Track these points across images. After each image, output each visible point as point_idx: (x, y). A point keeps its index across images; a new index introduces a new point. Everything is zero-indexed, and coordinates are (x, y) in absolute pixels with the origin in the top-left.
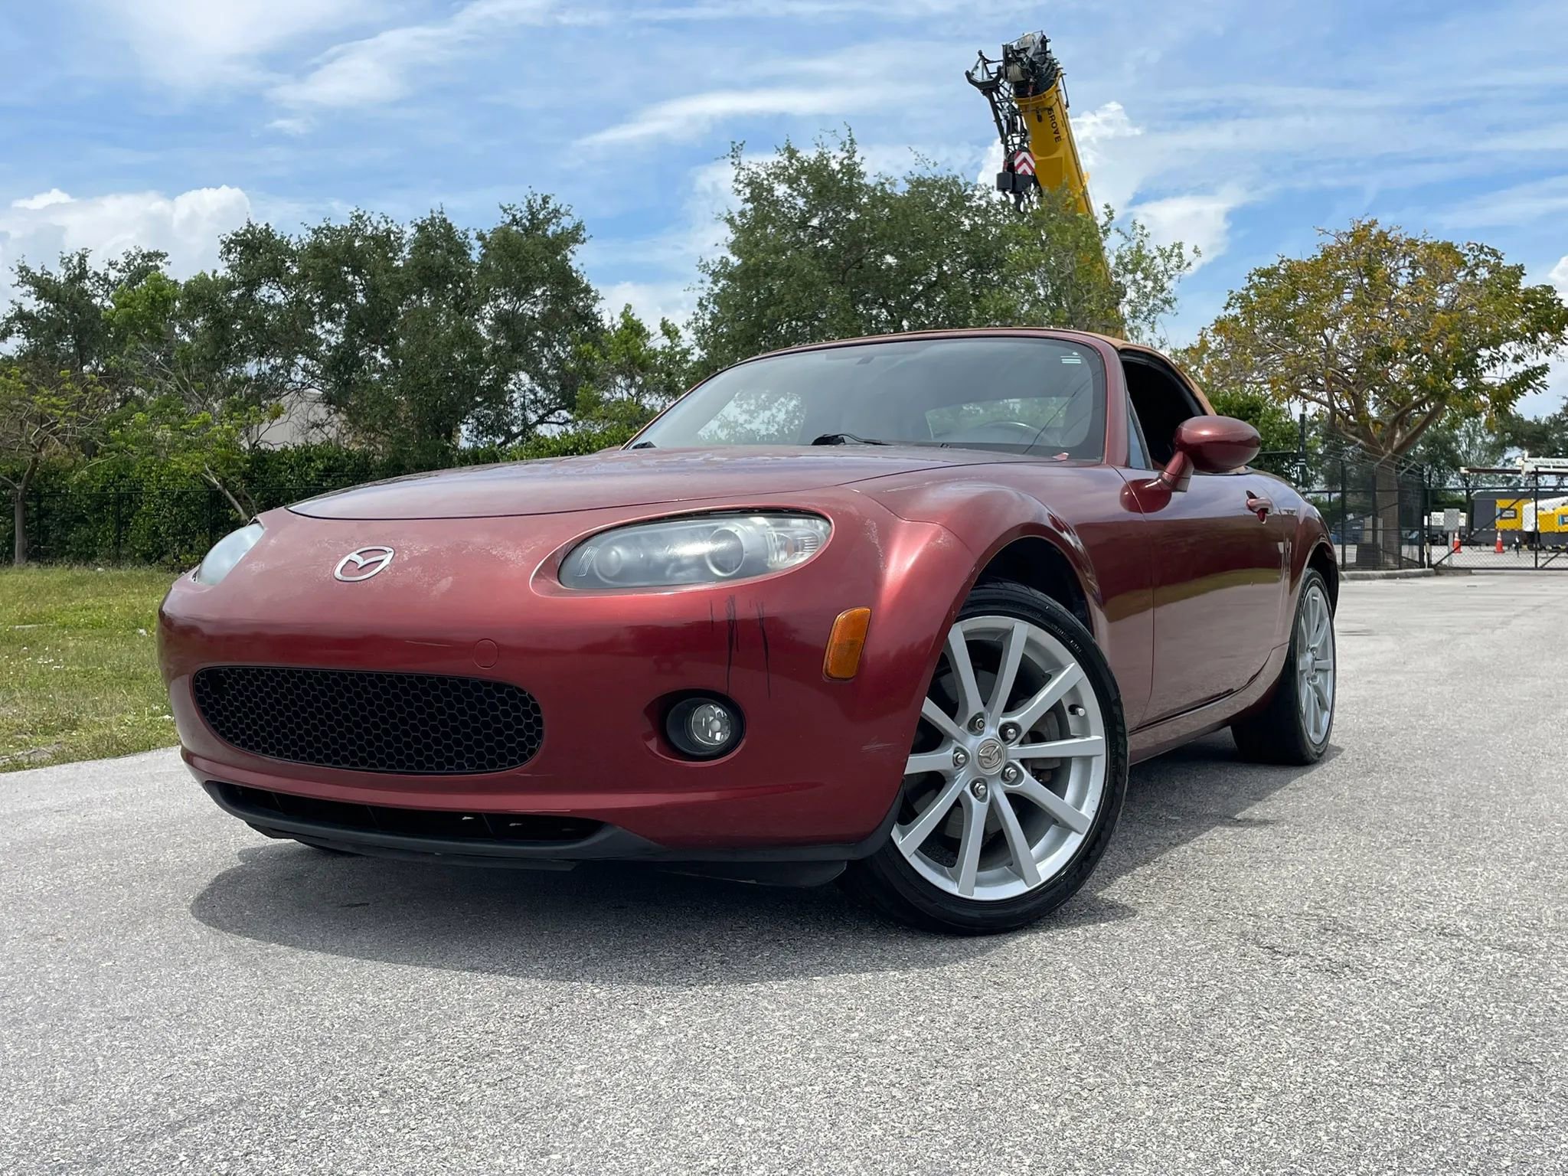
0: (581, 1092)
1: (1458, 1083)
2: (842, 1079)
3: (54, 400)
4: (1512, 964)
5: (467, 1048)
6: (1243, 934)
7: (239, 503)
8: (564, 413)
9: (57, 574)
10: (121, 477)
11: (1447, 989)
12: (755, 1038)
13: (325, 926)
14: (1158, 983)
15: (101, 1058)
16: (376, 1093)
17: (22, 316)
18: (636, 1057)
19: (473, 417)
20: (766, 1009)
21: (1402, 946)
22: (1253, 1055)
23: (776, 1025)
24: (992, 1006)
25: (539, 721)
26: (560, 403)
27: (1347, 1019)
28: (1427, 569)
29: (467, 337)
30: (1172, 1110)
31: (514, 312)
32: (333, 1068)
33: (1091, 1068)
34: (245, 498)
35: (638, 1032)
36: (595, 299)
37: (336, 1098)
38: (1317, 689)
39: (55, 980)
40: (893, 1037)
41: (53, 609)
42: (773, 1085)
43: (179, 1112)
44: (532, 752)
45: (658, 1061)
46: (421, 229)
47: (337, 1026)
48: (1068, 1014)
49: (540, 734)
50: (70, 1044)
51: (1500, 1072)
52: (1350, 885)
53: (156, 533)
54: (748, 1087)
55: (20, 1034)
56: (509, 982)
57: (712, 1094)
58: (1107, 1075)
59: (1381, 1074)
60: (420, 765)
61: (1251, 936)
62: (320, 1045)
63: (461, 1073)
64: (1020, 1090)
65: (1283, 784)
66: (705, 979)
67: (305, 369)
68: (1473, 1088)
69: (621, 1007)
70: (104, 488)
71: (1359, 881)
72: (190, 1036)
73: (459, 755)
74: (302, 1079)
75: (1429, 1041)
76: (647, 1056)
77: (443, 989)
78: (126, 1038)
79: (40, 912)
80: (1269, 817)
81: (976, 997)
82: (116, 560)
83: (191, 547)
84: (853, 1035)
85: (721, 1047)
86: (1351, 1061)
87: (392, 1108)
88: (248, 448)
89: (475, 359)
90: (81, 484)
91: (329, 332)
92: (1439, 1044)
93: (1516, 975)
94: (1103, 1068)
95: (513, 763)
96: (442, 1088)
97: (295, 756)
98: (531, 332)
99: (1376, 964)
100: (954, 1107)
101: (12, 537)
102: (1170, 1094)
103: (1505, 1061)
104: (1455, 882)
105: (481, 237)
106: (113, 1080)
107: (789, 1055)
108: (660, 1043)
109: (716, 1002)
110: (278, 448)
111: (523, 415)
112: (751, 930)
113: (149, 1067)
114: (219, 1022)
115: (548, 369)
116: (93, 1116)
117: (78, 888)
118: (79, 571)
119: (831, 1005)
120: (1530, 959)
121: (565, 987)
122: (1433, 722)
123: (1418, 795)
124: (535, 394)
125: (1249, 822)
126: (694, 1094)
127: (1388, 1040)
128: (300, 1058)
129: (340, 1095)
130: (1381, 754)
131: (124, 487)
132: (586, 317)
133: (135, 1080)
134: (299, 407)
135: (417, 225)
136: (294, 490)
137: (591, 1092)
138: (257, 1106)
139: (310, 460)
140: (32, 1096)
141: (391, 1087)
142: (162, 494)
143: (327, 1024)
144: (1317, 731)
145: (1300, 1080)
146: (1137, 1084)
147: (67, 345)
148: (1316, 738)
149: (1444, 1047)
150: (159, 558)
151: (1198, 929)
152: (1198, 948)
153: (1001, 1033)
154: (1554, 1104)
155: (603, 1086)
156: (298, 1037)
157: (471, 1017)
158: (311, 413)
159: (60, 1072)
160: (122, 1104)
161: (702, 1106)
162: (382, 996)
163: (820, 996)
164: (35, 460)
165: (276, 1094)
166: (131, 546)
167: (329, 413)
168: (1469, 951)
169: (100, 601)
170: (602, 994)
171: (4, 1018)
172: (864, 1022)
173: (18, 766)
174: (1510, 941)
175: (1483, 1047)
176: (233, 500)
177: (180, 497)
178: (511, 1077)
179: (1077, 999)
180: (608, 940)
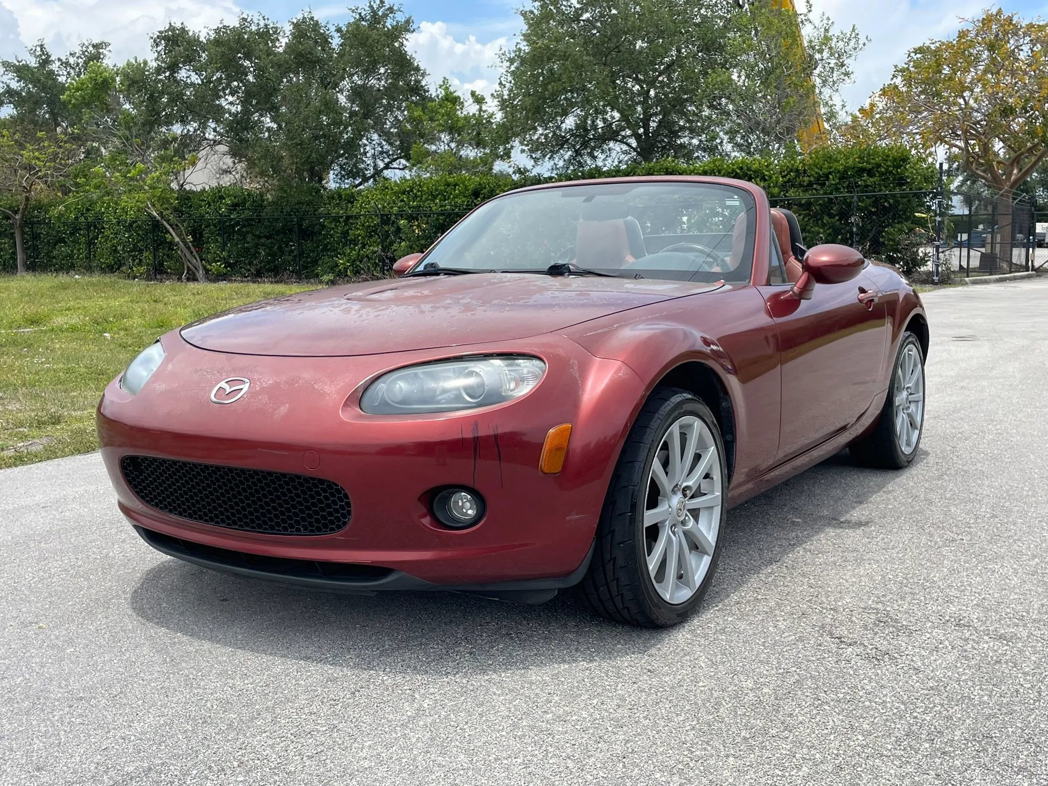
0: (366, 764)
1: (939, 754)
2: (536, 752)
3: (36, 154)
4: (1000, 652)
5: (297, 726)
6: (823, 627)
7: (173, 229)
8: (403, 161)
9: (46, 281)
10: (88, 210)
11: (950, 673)
12: (484, 718)
13: (214, 618)
14: (757, 670)
15: (63, 733)
16: (236, 764)
17: (10, 92)
18: (405, 735)
19: (338, 165)
20: (495, 694)
21: (928, 636)
22: (808, 731)
23: (499, 707)
24: (643, 691)
25: (348, 504)
26: (400, 154)
27: (877, 700)
28: (1030, 272)
29: (331, 106)
30: (746, 777)
31: (364, 86)
32: (211, 743)
33: (700, 743)
34: (177, 225)
35: (409, 713)
36: (423, 75)
37: (210, 767)
38: (909, 415)
39: (36, 663)
40: (574, 718)
41: (46, 310)
42: (491, 758)
43: (111, 778)
44: (345, 523)
45: (419, 737)
46: (296, 26)
47: (215, 707)
48: (692, 698)
49: (349, 512)
50: (44, 720)
51: (970, 744)
52: (905, 581)
53: (116, 251)
54: (474, 759)
55: (12, 711)
56: (329, 669)
57: (451, 765)
58: (709, 748)
59: (889, 747)
60: (272, 528)
61: (828, 628)
62: (203, 723)
63: (292, 747)
64: (650, 762)
65: (880, 487)
66: (457, 669)
67: (215, 130)
68: (948, 758)
69: (400, 692)
70: (77, 218)
71: (912, 578)
72: (121, 714)
73: (298, 523)
74: (190, 751)
75: (928, 718)
76: (412, 734)
77: (287, 675)
78: (80, 716)
79: (29, 602)
80: (863, 519)
81: (634, 683)
82: (89, 269)
83: (140, 260)
84: (548, 716)
85: (461, 725)
86: (872, 737)
87: (245, 776)
88: (177, 188)
89: (337, 123)
90: (61, 215)
91: (231, 103)
92: (934, 721)
93: (999, 662)
94: (707, 743)
95: (332, 529)
96: (279, 761)
97: (190, 516)
98: (377, 100)
99: (907, 653)
100: (605, 776)
101: (14, 253)
102: (747, 764)
103: (974, 736)
104: (978, 579)
105: (339, 30)
106: (70, 751)
107: (504, 733)
108: (421, 723)
109: (462, 687)
110: (199, 188)
111: (374, 162)
112: (493, 626)
113: (93, 740)
114: (140, 702)
115: (391, 128)
116: (56, 781)
117: (55, 580)
118: (63, 278)
119: (537, 691)
120: (1013, 648)
121: (365, 675)
122: (998, 427)
123: (972, 496)
124: (382, 147)
125: (849, 525)
126: (439, 765)
127: (901, 718)
128: (189, 734)
129: (213, 765)
130: (955, 458)
131: (91, 217)
132: (417, 89)
133: (84, 752)
134: (213, 158)
135: (293, 23)
136: (211, 220)
137: (373, 764)
138: (161, 773)
139: (221, 198)
140: (18, 764)
141: (246, 759)
142: (119, 223)
143: (209, 705)
144: (908, 444)
145: (835, 752)
146: (727, 756)
147: (43, 112)
148: (907, 450)
149: (937, 724)
150: (118, 269)
151: (793, 623)
152: (790, 639)
153: (646, 713)
154: (998, 772)
155: (381, 758)
156: (190, 716)
157: (302, 700)
158: (221, 163)
159: (37, 744)
160: (75, 772)
161: (443, 775)
162: (246, 681)
163: (531, 683)
164: (27, 199)
165: (172, 764)
166: (99, 260)
167: (234, 163)
168: (974, 640)
169: (78, 303)
170: (390, 681)
171: (3, 697)
172: (558, 705)
173: (20, 460)
174: (1003, 631)
175: (963, 724)
176: (168, 227)
177: (131, 225)
178: (323, 751)
179: (701, 684)
180: (398, 634)
